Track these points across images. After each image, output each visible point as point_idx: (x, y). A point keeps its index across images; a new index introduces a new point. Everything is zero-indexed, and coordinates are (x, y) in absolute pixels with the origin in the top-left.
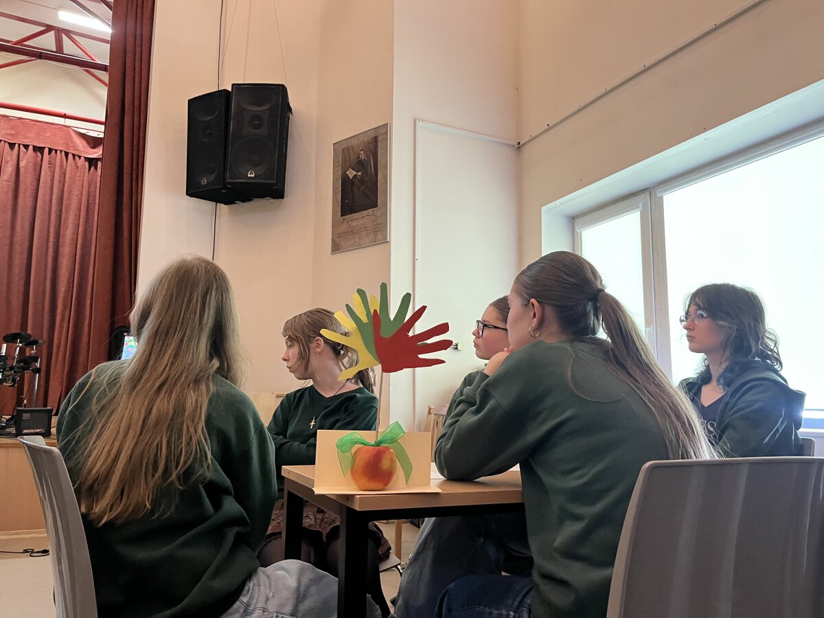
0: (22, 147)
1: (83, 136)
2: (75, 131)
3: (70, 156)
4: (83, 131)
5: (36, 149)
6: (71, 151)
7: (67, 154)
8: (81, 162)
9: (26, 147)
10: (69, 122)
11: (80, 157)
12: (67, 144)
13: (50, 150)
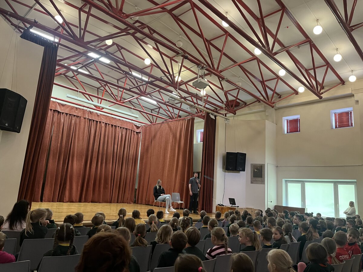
0: (123, 129)
1: (136, 126)
2: (134, 125)
3: (133, 131)
4: (136, 124)
5: (127, 129)
6: (133, 130)
7: (132, 130)
8: (135, 133)
9: (124, 128)
10: (133, 122)
11: (135, 132)
12: (132, 128)
13: (129, 129)
